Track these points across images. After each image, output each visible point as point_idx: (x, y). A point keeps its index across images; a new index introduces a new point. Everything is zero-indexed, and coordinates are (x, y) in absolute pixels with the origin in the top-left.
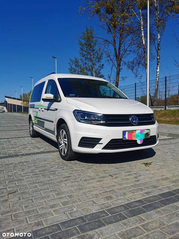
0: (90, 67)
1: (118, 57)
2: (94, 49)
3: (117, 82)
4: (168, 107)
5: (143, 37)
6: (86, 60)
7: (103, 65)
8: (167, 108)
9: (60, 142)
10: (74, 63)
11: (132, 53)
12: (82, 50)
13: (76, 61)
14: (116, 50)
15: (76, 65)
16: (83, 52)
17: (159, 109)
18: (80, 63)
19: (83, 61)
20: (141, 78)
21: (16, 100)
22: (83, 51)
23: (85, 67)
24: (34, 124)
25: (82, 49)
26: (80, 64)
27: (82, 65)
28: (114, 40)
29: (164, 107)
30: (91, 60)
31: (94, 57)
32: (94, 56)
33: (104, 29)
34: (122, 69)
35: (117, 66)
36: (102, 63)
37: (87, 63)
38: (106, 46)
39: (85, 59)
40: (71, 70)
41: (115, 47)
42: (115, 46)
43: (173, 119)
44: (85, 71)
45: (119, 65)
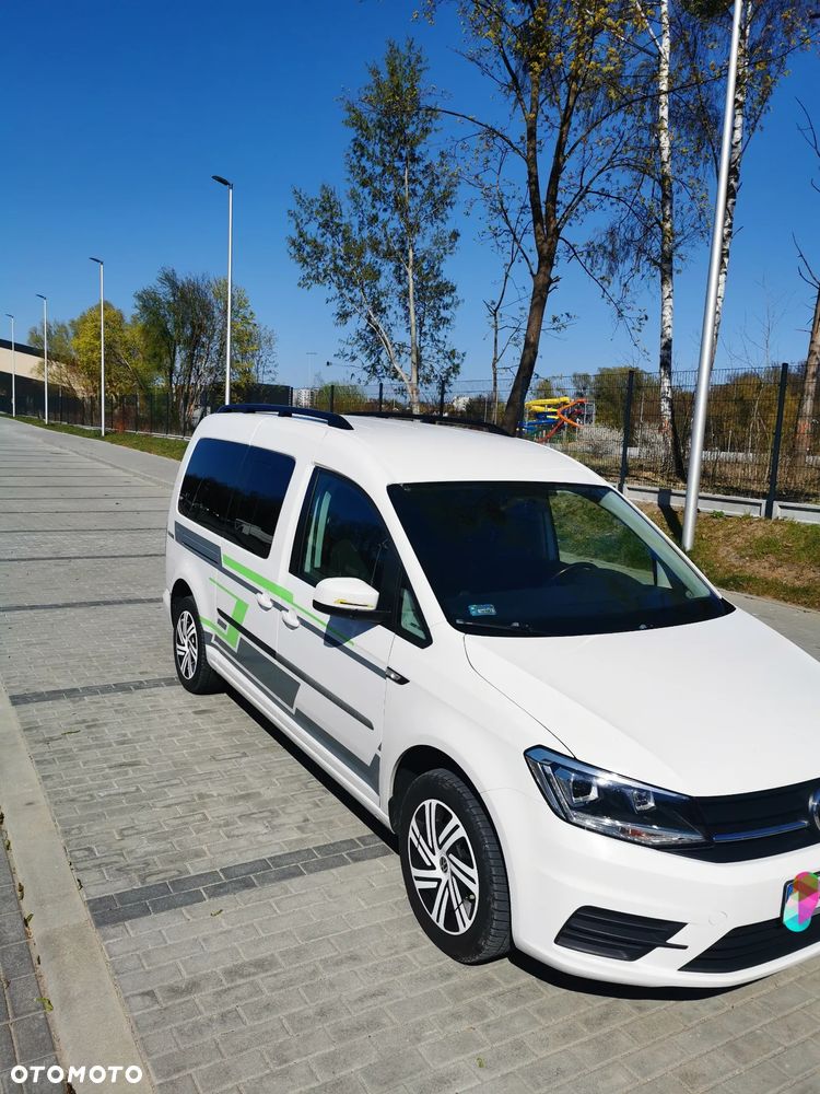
0: (395, 238)
1: (546, 220)
2: (417, 155)
3: (532, 340)
4: (781, 507)
5: (666, 124)
6: (378, 205)
7: (455, 235)
8: (778, 511)
9: (420, 850)
10: (318, 212)
11: (612, 204)
12: (358, 153)
13: (328, 206)
14: (536, 184)
15: (325, 225)
16: (364, 162)
17: (737, 511)
18: (348, 216)
19: (364, 207)
20: (638, 327)
21: (12, 353)
22: (362, 155)
23: (370, 238)
24: (213, 641)
25: (360, 148)
26: (345, 221)
27: (356, 229)
28: (532, 134)
29: (763, 502)
30: (400, 206)
31: (413, 193)
32: (418, 188)
33: (485, 71)
34: (558, 279)
35: (534, 258)
36: (449, 227)
37: (380, 219)
38: (494, 165)
39: (370, 199)
40: (300, 249)
41: (533, 170)
42: (532, 162)
43: (812, 575)
44: (369, 257)
45: (547, 260)
